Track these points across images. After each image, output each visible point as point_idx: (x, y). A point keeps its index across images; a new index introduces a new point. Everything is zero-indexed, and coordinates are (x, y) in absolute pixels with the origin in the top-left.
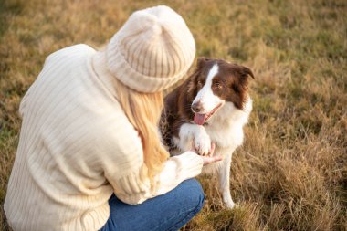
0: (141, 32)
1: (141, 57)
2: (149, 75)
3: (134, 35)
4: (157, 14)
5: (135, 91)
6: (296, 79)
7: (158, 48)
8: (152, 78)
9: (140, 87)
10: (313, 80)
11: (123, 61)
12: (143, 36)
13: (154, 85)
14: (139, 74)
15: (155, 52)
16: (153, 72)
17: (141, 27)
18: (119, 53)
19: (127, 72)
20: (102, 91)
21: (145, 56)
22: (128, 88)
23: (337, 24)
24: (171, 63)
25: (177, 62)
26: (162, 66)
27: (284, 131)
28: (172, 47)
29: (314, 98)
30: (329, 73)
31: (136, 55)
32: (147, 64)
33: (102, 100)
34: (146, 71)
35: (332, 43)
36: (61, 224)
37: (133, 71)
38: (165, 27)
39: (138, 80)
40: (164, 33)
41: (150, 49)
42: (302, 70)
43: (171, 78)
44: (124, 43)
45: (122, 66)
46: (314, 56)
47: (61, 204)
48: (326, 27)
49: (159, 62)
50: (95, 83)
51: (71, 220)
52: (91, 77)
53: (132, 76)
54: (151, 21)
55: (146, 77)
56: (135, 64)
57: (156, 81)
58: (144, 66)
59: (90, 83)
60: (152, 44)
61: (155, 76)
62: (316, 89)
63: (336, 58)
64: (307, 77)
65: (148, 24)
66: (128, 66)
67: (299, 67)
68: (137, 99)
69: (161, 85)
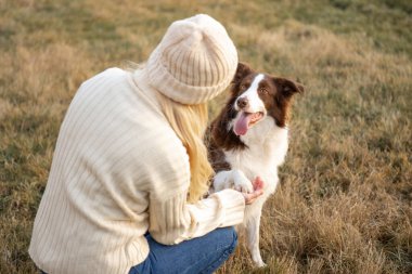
0: (182, 40)
1: (184, 66)
2: (193, 84)
3: (174, 44)
4: (197, 21)
5: (179, 103)
6: (312, 139)
7: (200, 54)
8: (196, 88)
9: (184, 99)
10: (331, 138)
11: (166, 72)
12: (184, 43)
13: (199, 95)
14: (183, 85)
15: (197, 59)
16: (197, 80)
17: (182, 35)
18: (161, 65)
19: (170, 84)
20: (147, 104)
21: (188, 64)
22: (172, 100)
23: (347, 83)
24: (215, 69)
25: (220, 68)
26: (206, 72)
27: (308, 190)
28: (214, 53)
29: (336, 156)
30: (348, 132)
31: (179, 64)
32: (190, 73)
33: (149, 113)
34: (190, 80)
35: (345, 103)
36: (105, 253)
37: (177, 81)
38: (206, 33)
39: (183, 91)
40: (205, 39)
41: (192, 56)
42: (317, 130)
43: (215, 87)
44: (165, 54)
45: (165, 78)
46: (329, 115)
47: (105, 230)
48: (335, 86)
49: (202, 68)
50: (140, 98)
51: (116, 247)
52: (135, 92)
53: (176, 88)
54: (191, 28)
55: (190, 87)
56: (178, 74)
57: (200, 91)
58: (187, 75)
59: (134, 98)
60: (194, 50)
61: (199, 85)
62: (337, 147)
63: (354, 116)
64: (324, 137)
65: (188, 31)
66: (171, 77)
67: (312, 127)
68: (183, 111)
69: (205, 95)
